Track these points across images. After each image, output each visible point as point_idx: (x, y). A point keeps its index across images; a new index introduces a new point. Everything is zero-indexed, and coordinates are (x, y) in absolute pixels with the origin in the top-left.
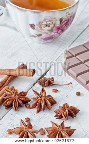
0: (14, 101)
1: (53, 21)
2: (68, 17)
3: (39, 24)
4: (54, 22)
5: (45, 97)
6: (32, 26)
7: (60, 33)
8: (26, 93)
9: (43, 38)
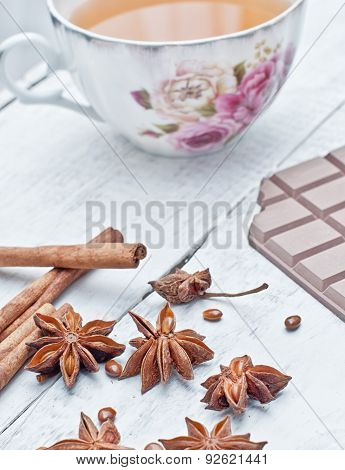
0: (65, 354)
1: (211, 76)
2: (265, 59)
3: (163, 89)
4: (214, 81)
5: (171, 335)
6: (141, 97)
7: (245, 117)
8: (112, 324)
9: (184, 140)
